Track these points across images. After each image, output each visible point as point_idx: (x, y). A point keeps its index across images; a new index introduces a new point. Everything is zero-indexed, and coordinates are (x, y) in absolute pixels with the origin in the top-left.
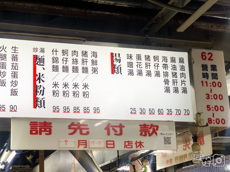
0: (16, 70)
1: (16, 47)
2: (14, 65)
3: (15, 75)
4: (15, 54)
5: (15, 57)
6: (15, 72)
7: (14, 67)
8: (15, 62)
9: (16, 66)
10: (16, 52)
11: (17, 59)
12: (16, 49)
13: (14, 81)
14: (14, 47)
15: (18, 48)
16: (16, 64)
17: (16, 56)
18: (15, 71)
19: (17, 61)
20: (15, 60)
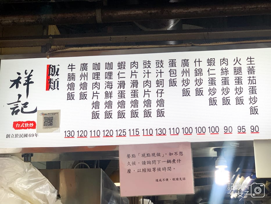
0: (254, 84)
1: (251, 58)
2: (252, 79)
3: (253, 90)
4: (251, 66)
5: (251, 70)
6: (252, 87)
7: (252, 81)
8: (252, 75)
9: (253, 80)
10: (252, 63)
11: (254, 71)
12: (252, 60)
13: (253, 98)
14: (250, 58)
15: (254, 58)
16: (253, 77)
17: (253, 68)
18: (252, 85)
19: (254, 74)
20: (251, 73)
